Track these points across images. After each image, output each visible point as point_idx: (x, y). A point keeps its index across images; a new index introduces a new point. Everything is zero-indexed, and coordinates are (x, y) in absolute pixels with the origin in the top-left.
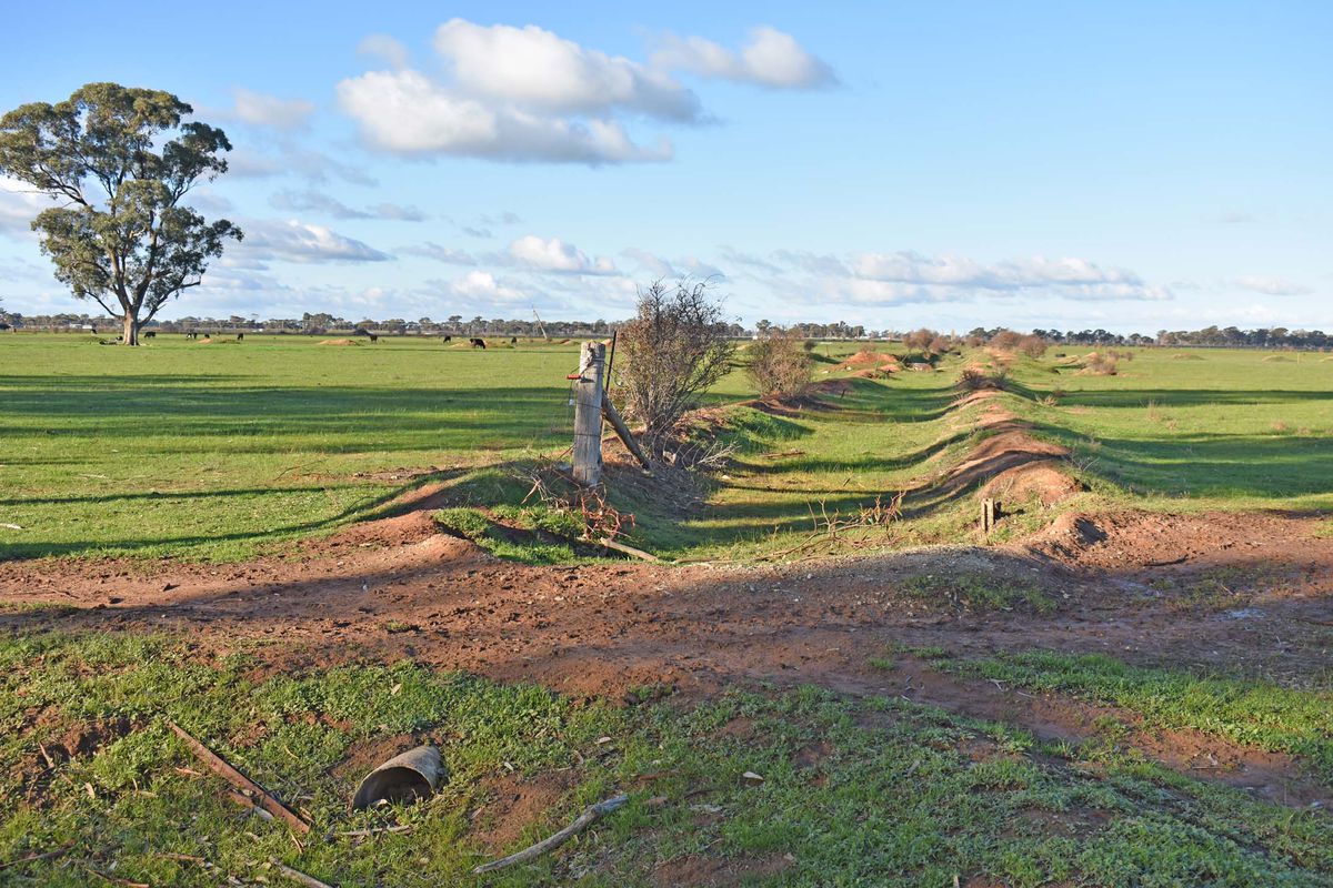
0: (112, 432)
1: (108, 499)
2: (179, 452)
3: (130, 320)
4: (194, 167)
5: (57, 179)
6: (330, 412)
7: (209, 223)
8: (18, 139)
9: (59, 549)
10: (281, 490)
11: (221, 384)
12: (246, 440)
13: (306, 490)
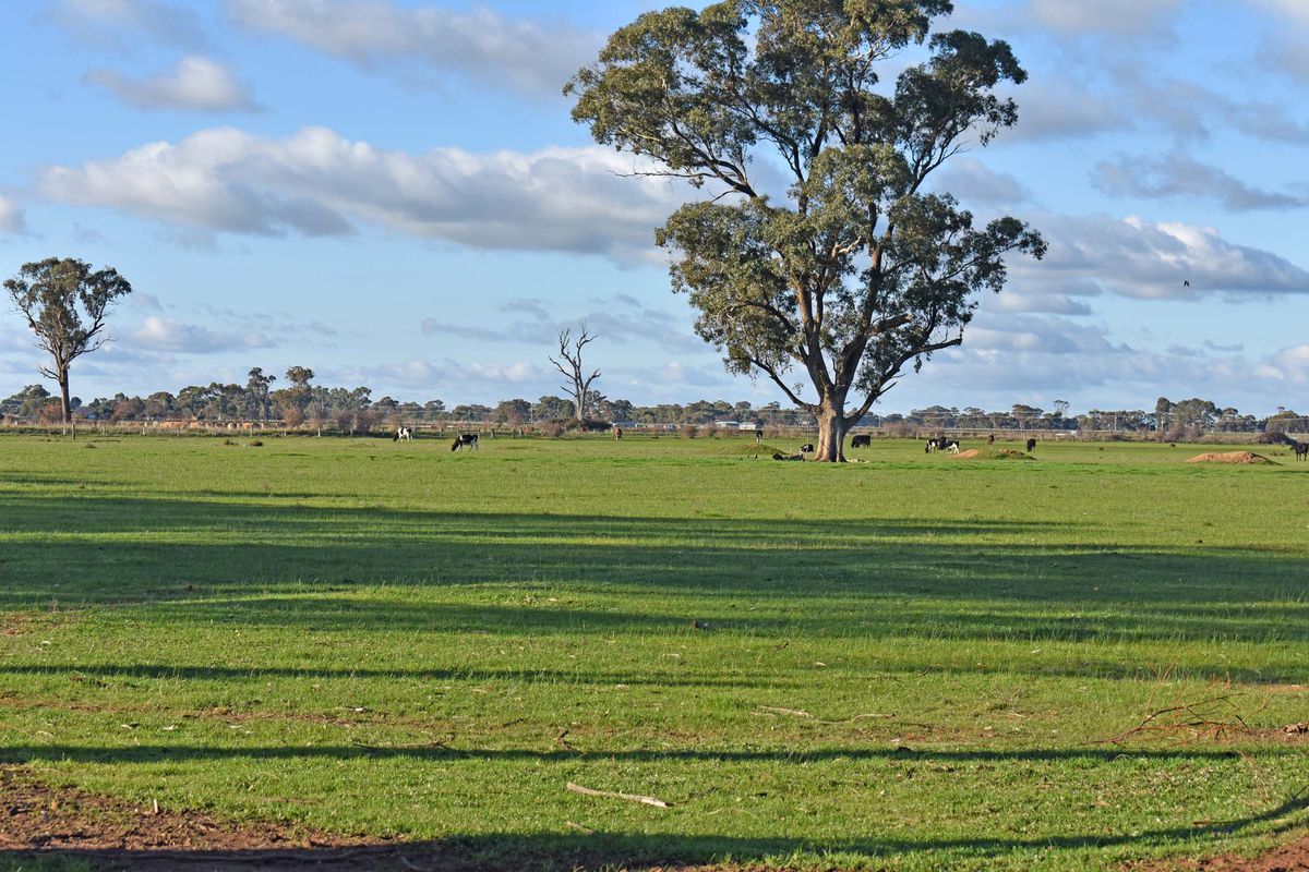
0: (811, 627)
1: (815, 757)
2: (940, 670)
3: (830, 413)
4: (953, 117)
5: (703, 148)
6: (1229, 598)
7: (980, 225)
8: (637, 78)
9: (744, 849)
10: (1146, 754)
11: (1007, 539)
12: (1068, 650)
13: (1196, 755)
